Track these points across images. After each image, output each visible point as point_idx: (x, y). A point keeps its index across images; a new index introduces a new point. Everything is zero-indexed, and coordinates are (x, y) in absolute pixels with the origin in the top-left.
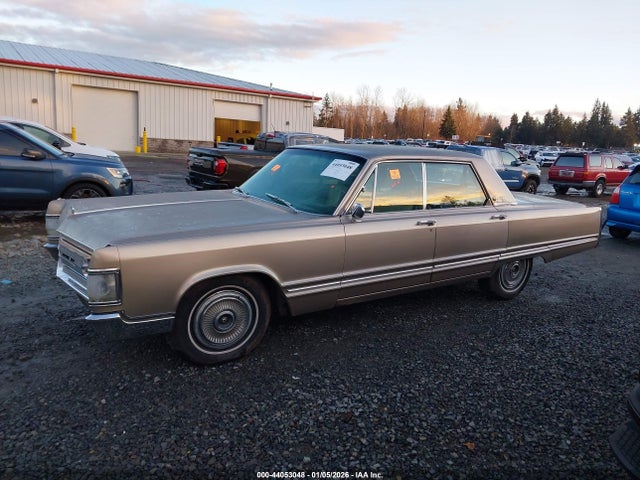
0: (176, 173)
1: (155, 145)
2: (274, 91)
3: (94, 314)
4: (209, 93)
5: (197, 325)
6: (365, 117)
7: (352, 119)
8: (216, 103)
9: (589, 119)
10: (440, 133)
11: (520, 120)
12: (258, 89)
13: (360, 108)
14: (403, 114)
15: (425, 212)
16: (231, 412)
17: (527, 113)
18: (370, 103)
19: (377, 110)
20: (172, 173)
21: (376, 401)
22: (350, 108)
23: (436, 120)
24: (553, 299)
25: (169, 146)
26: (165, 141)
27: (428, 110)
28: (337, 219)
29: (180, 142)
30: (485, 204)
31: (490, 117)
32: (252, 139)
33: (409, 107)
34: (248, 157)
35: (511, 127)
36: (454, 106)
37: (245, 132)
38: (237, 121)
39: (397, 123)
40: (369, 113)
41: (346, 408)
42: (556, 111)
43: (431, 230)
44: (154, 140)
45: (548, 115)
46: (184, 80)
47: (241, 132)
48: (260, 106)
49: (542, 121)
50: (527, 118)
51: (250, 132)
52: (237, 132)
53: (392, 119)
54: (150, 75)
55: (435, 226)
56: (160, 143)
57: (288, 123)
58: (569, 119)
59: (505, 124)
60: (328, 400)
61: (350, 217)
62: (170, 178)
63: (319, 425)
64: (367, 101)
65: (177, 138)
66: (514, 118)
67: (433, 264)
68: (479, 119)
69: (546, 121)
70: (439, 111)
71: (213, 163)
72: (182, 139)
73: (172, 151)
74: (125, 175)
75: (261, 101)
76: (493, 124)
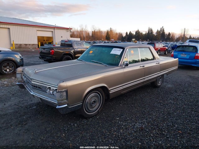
0: (29, 55)
1: (17, 46)
2: (56, 27)
3: (59, 106)
4: (35, 28)
5: (86, 105)
6: (82, 34)
7: (79, 35)
8: (37, 31)
9: (147, 33)
10: (106, 38)
11: (128, 34)
12: (51, 26)
13: (81, 31)
14: (94, 33)
15: (141, 63)
16: (107, 132)
17: (130, 32)
18: (84, 30)
19: (86, 32)
20: (28, 55)
21: (146, 122)
22: (77, 31)
23: (104, 35)
24: (170, 86)
25: (22, 46)
26: (21, 45)
27: (101, 32)
28: (120, 67)
29: (26, 45)
30: (153, 60)
31: (120, 33)
32: (50, 42)
33: (96, 31)
34: (59, 48)
35: (126, 36)
36: (109, 30)
37: (47, 40)
38: (44, 37)
39: (92, 36)
40: (84, 33)
41: (139, 126)
42: (138, 30)
43: (144, 68)
44: (17, 44)
45: (136, 32)
46: (26, 24)
47: (45, 40)
48: (52, 32)
49: (134, 34)
50: (130, 33)
51: (49, 40)
52: (44, 40)
53: (91, 35)
54: (13, 22)
55: (145, 67)
56: (19, 45)
57: (62, 37)
58: (142, 33)
59: (124, 35)
60: (133, 124)
61: (124, 66)
62: (29, 57)
63: (135, 132)
64: (83, 29)
65: (25, 43)
66: (127, 33)
67: (144, 79)
68: (116, 34)
69: (136, 34)
70: (105, 32)
71: (49, 51)
72: (27, 43)
73: (24, 48)
74: (20, 57)
75: (53, 30)
76: (121, 35)
